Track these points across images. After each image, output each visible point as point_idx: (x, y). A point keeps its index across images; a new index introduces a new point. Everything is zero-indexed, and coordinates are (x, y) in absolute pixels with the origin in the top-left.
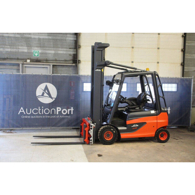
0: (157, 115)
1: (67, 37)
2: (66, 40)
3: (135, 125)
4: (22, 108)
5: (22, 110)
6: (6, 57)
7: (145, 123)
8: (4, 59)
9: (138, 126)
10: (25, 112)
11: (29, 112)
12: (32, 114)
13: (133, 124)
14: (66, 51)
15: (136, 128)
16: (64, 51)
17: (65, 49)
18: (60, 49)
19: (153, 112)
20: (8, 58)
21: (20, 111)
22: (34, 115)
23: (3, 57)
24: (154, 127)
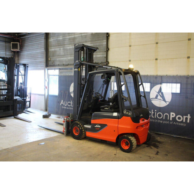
0: (119, 119)
1: (103, 42)
2: (102, 45)
3: (98, 126)
4: (62, 101)
5: (62, 102)
6: (68, 64)
7: (106, 125)
8: (67, 65)
9: (100, 127)
10: (64, 103)
11: (66, 104)
12: (67, 106)
13: (96, 124)
14: (103, 54)
15: (99, 129)
16: (101, 54)
17: (102, 53)
18: (99, 53)
19: (115, 114)
20: (69, 64)
21: (61, 103)
22: (68, 107)
23: (67, 64)
24: (114, 131)
